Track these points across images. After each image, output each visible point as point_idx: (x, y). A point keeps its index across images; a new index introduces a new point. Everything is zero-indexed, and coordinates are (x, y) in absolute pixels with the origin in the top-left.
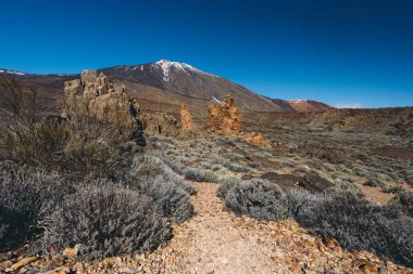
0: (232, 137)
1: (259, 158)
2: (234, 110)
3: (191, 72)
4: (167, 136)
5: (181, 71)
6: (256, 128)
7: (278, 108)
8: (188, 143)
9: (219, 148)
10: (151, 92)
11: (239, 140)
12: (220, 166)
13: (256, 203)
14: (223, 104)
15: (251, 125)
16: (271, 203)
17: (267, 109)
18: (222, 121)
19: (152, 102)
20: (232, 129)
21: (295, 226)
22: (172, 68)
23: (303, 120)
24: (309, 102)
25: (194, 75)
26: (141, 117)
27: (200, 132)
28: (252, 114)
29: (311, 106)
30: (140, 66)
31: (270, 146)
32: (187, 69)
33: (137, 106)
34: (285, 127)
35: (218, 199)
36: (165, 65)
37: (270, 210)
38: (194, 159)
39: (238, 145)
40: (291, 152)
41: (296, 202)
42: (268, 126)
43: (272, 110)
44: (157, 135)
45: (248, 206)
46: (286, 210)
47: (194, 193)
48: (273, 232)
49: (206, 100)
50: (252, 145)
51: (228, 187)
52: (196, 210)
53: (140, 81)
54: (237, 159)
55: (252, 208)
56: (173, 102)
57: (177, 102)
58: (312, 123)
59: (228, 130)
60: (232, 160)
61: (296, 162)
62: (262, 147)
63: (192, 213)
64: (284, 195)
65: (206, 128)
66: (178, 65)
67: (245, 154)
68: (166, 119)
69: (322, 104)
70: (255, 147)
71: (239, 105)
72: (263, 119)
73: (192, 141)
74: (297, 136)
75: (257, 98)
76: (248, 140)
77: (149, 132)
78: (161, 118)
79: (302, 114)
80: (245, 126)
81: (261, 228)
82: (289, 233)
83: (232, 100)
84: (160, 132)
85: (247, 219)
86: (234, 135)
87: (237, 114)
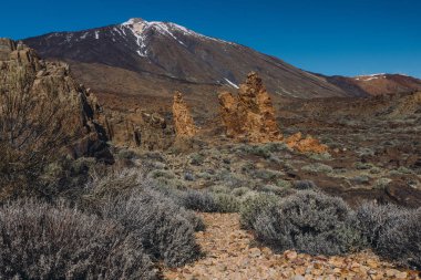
0: (264, 144)
1: (310, 173)
2: (264, 97)
3: (185, 38)
4: (151, 148)
5: (167, 37)
6: (303, 127)
7: (337, 91)
8: (188, 158)
9: (243, 164)
10: (118, 77)
11: (275, 148)
12: (244, 189)
13: (306, 229)
14: (244, 88)
15: (293, 122)
16: (332, 227)
17: (320, 94)
18: (244, 118)
19: (120, 95)
20: (262, 130)
21: (373, 260)
22: (151, 33)
23: (381, 108)
24: (389, 77)
25: (191, 43)
26: (102, 119)
27: (208, 141)
28: (295, 104)
29: (393, 84)
30: (92, 32)
31: (327, 155)
32: (177, 33)
33: (92, 99)
34: (352, 123)
35: (243, 233)
36: (138, 28)
37: (330, 238)
38: (200, 182)
39: (274, 156)
40: (364, 161)
41: (373, 223)
42: (322, 123)
43: (329, 95)
44: (133, 148)
45: (293, 234)
46: (357, 236)
47: (200, 227)
48: (337, 270)
49: (215, 85)
50: (297, 154)
51: (258, 210)
52: (203, 250)
53: (96, 59)
54: (273, 179)
55: (300, 238)
56: (158, 93)
57: (165, 93)
58: (397, 111)
59: (255, 133)
60: (266, 181)
61: (372, 176)
62: (315, 157)
63: (197, 254)
64: (352, 213)
65: (218, 132)
66: (161, 26)
67: (286, 168)
68: (147, 120)
69: (411, 79)
70: (302, 157)
71: (272, 90)
72: (313, 111)
73: (195, 155)
74: (373, 136)
75: (302, 76)
76: (290, 146)
77: (119, 144)
78: (138, 119)
79: (379, 99)
80: (285, 125)
81: (316, 267)
82: (364, 269)
83: (259, 80)
84: (138, 143)
85: (293, 255)
86: (266, 141)
87: (268, 104)
